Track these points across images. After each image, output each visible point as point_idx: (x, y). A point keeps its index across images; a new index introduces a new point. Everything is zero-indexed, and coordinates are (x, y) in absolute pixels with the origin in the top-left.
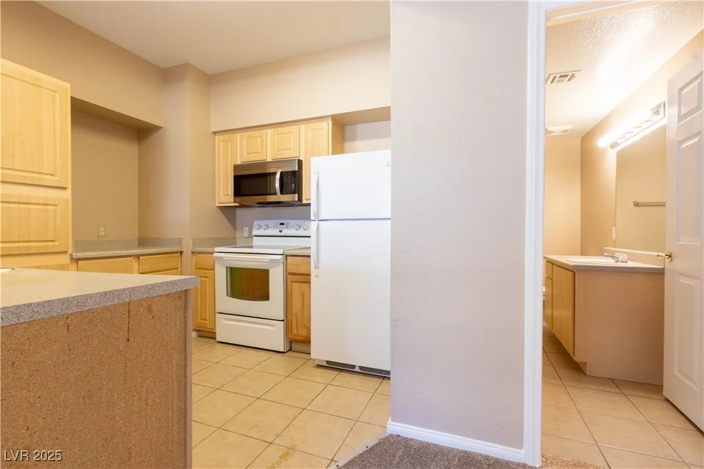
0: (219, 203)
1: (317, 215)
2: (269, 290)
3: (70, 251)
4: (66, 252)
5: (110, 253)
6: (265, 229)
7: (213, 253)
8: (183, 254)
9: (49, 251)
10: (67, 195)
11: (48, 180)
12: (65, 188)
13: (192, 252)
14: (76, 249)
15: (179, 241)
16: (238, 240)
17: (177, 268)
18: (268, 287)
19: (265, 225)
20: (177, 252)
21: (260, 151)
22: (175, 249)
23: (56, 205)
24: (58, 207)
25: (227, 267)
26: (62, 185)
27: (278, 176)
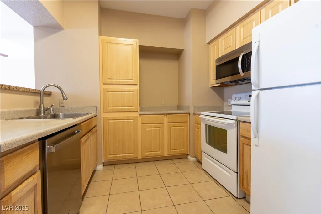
0: (211, 85)
1: (258, 85)
2: (227, 145)
3: (139, 111)
4: (137, 111)
5: (153, 112)
6: (239, 100)
7: (200, 115)
8: (190, 114)
9: (131, 111)
10: (137, 87)
11: (131, 82)
12: (137, 85)
13: (194, 114)
14: (141, 110)
15: (188, 107)
16: (225, 107)
17: (187, 122)
18: (227, 143)
19: (238, 97)
20: (187, 113)
21: (231, 45)
22: (187, 111)
23: (133, 92)
24: (134, 93)
25: (206, 125)
26: (135, 83)
27: (240, 59)
